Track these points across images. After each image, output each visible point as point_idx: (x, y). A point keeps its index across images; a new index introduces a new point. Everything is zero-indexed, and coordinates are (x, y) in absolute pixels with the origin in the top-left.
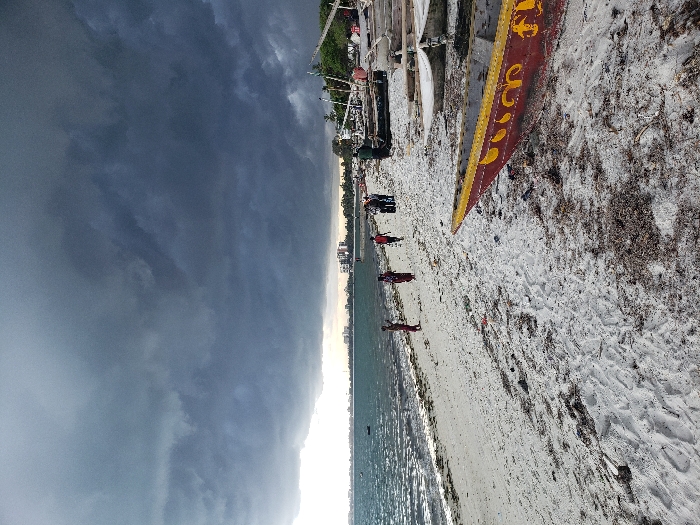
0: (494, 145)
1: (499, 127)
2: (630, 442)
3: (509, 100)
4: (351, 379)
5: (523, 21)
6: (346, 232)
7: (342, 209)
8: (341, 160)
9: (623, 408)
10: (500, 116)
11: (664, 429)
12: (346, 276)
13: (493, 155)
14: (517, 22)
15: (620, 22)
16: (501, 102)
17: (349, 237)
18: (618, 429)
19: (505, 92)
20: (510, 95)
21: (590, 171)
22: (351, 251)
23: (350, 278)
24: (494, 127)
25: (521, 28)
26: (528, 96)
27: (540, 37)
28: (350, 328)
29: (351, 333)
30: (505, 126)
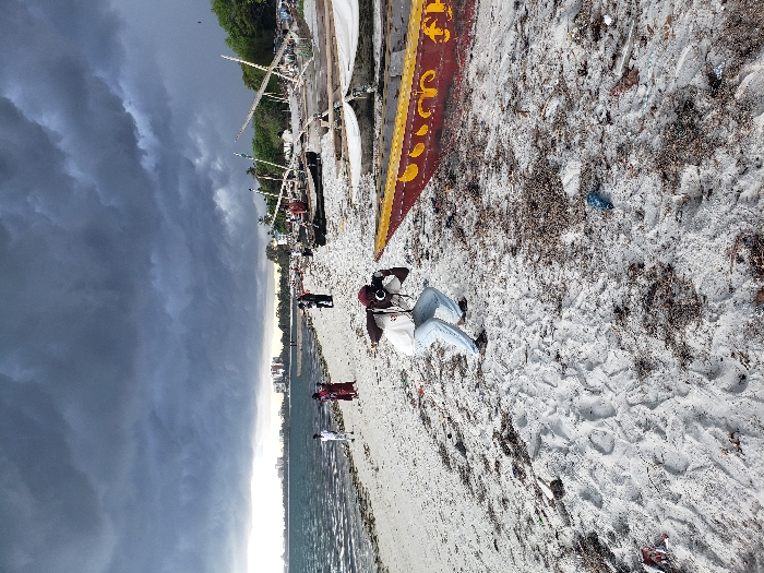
0: (413, 161)
1: (417, 140)
2: (560, 449)
3: (425, 110)
4: (286, 519)
5: (434, 24)
6: (281, 346)
7: (276, 321)
8: (277, 266)
9: (551, 414)
10: (417, 128)
11: (588, 414)
12: (281, 396)
13: (412, 172)
14: (428, 25)
15: (522, 11)
16: (417, 113)
17: (285, 353)
18: (547, 439)
19: (420, 102)
20: (426, 104)
21: (505, 168)
22: (286, 368)
23: (286, 399)
24: (411, 140)
25: (433, 32)
26: (445, 108)
27: (452, 44)
28: (284, 458)
29: (286, 464)
30: (422, 139)
